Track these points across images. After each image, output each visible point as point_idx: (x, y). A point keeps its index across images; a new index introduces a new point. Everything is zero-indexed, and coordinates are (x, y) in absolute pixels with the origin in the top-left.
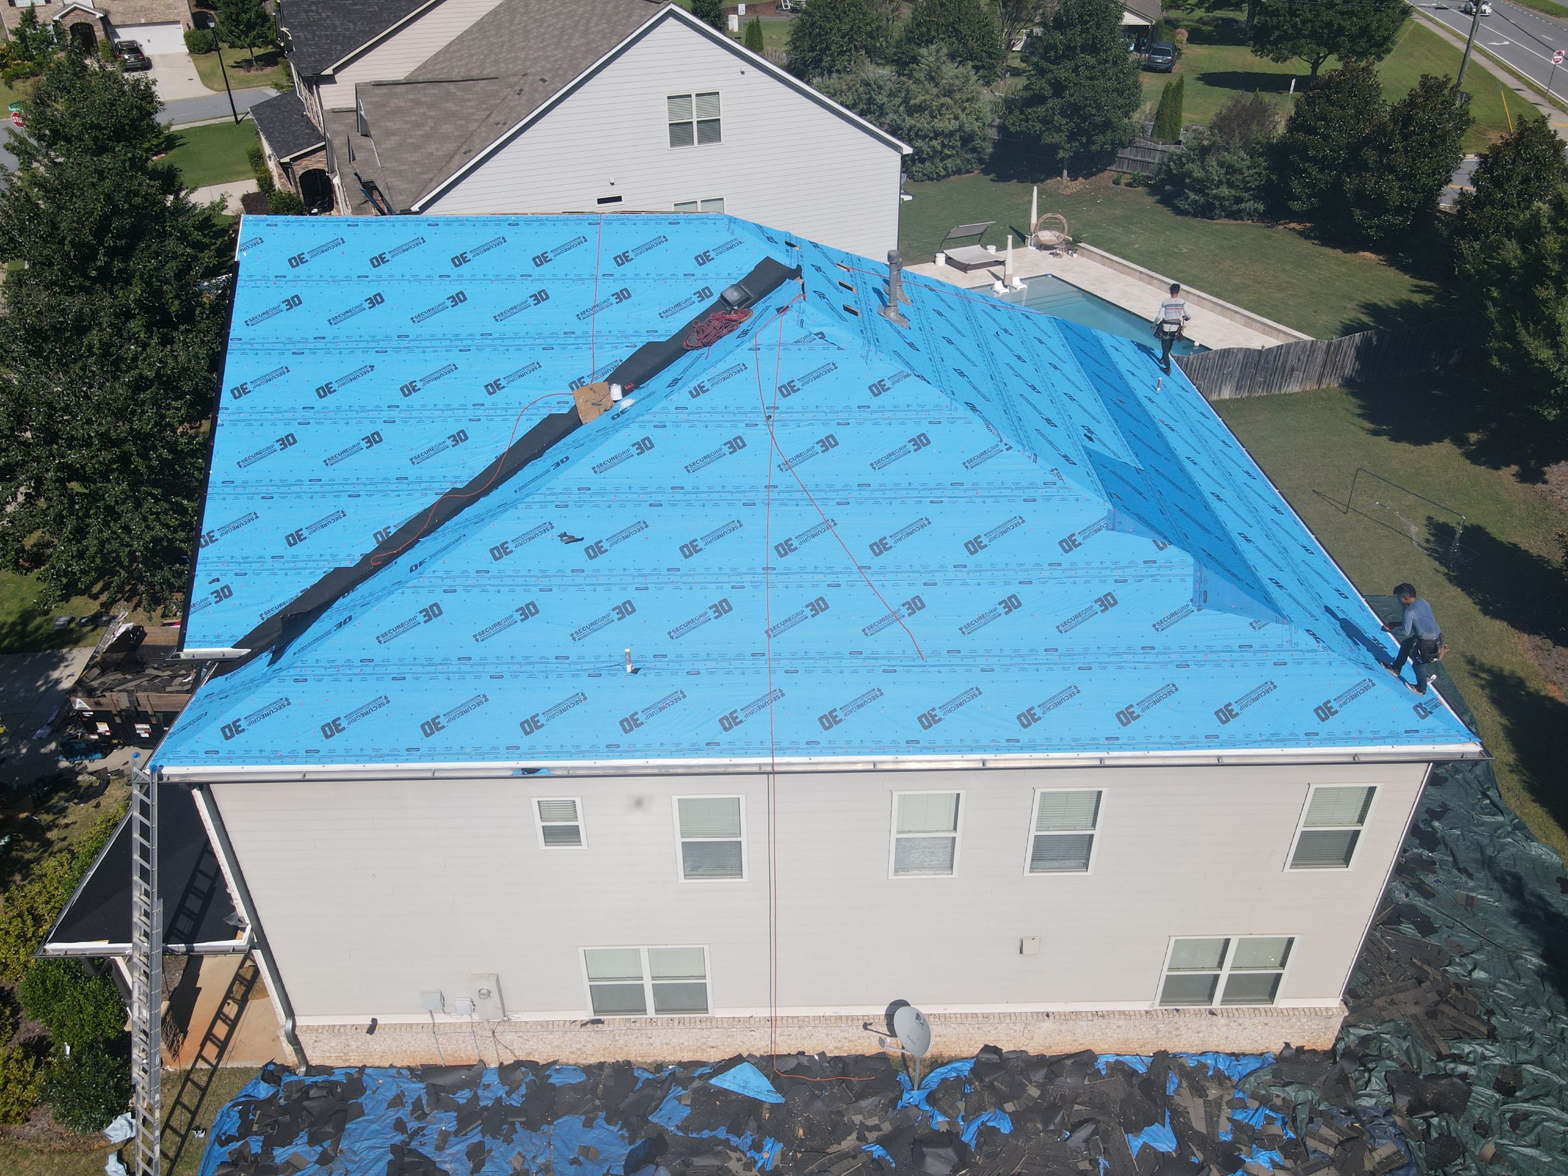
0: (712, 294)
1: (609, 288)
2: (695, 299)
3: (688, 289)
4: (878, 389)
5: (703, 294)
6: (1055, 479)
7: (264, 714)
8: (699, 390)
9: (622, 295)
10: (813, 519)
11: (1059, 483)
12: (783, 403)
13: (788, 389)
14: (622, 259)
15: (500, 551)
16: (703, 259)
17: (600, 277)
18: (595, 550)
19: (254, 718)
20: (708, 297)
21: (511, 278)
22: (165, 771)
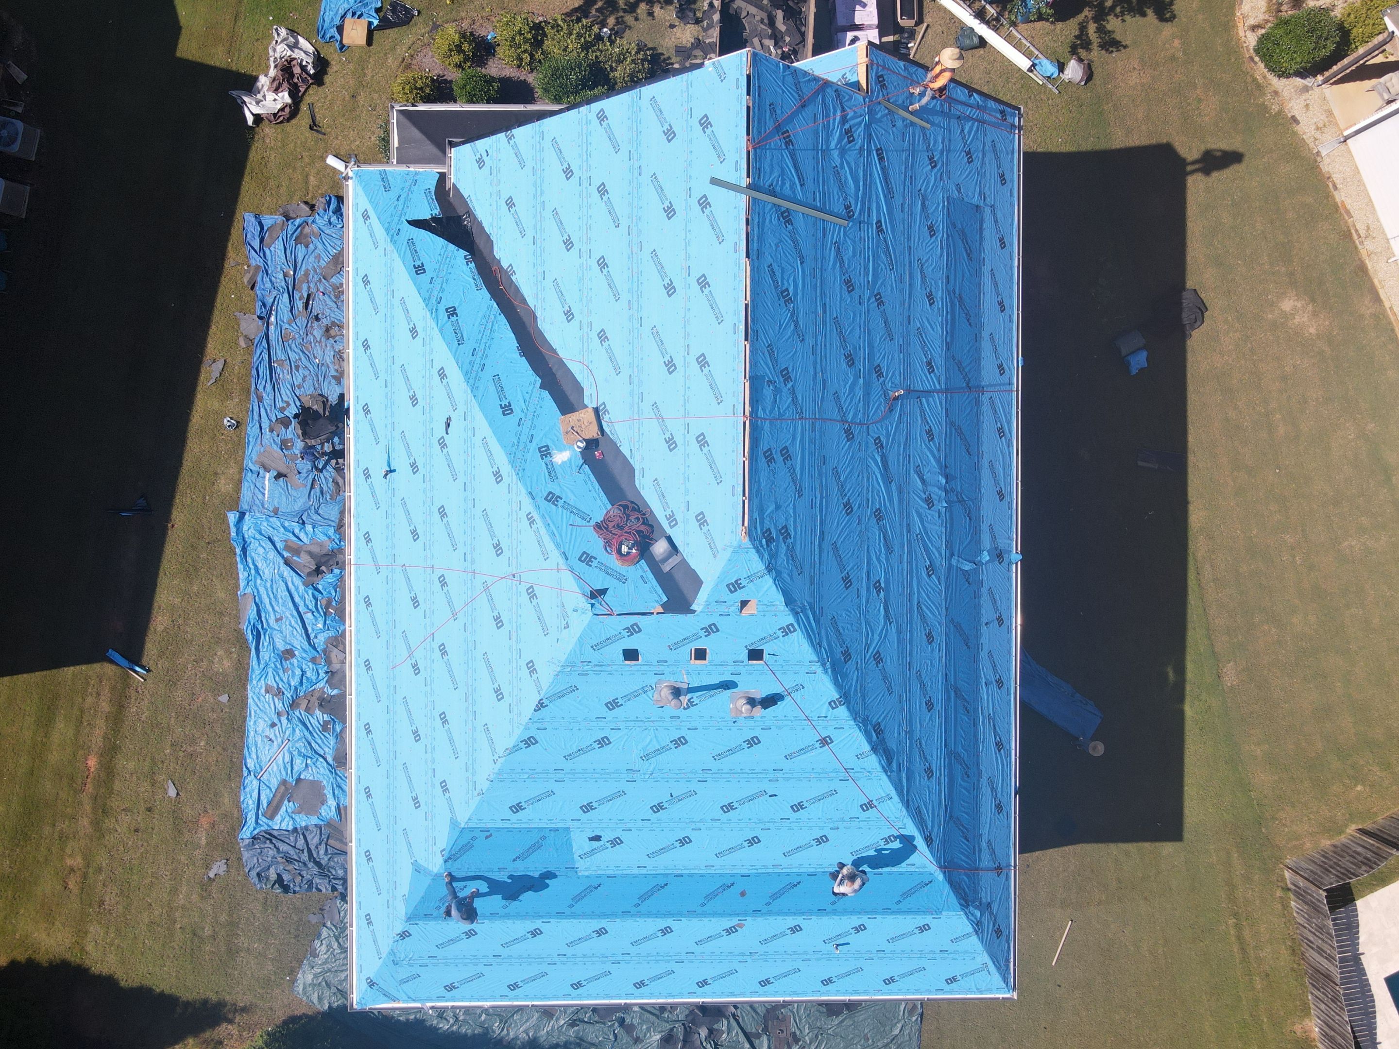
0: (672, 527)
1: (676, 429)
2: (668, 512)
3: (676, 504)
4: (531, 667)
5: (672, 519)
6: (477, 791)
7: (372, 235)
8: (531, 521)
9: (671, 443)
10: (458, 605)
11: (476, 793)
12: (523, 588)
13: (532, 594)
14: (702, 441)
15: (442, 374)
16: (701, 519)
17: (687, 420)
18: (443, 444)
19: (370, 229)
20: (669, 524)
21: (687, 336)
22: (350, 182)
